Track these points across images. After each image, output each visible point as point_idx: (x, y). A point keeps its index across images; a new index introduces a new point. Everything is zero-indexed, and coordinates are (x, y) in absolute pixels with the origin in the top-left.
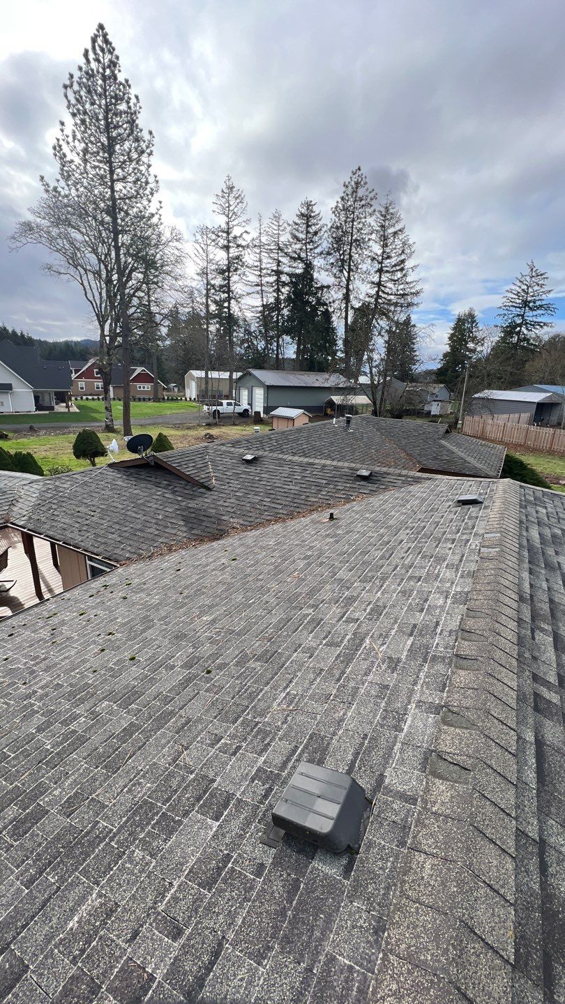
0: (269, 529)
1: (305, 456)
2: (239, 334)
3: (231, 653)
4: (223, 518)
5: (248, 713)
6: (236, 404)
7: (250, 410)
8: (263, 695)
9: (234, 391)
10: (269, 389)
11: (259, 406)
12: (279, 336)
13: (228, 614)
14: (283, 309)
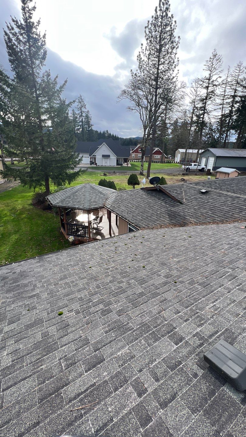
0: (209, 226)
1: (234, 193)
2: (206, 130)
3: (186, 278)
4: (186, 217)
5: (193, 307)
6: (198, 165)
7: (205, 168)
8: (201, 301)
9: (198, 159)
10: (218, 158)
11: (210, 166)
12: (228, 131)
13: (186, 260)
14: (233, 116)
